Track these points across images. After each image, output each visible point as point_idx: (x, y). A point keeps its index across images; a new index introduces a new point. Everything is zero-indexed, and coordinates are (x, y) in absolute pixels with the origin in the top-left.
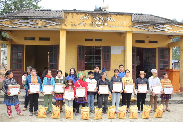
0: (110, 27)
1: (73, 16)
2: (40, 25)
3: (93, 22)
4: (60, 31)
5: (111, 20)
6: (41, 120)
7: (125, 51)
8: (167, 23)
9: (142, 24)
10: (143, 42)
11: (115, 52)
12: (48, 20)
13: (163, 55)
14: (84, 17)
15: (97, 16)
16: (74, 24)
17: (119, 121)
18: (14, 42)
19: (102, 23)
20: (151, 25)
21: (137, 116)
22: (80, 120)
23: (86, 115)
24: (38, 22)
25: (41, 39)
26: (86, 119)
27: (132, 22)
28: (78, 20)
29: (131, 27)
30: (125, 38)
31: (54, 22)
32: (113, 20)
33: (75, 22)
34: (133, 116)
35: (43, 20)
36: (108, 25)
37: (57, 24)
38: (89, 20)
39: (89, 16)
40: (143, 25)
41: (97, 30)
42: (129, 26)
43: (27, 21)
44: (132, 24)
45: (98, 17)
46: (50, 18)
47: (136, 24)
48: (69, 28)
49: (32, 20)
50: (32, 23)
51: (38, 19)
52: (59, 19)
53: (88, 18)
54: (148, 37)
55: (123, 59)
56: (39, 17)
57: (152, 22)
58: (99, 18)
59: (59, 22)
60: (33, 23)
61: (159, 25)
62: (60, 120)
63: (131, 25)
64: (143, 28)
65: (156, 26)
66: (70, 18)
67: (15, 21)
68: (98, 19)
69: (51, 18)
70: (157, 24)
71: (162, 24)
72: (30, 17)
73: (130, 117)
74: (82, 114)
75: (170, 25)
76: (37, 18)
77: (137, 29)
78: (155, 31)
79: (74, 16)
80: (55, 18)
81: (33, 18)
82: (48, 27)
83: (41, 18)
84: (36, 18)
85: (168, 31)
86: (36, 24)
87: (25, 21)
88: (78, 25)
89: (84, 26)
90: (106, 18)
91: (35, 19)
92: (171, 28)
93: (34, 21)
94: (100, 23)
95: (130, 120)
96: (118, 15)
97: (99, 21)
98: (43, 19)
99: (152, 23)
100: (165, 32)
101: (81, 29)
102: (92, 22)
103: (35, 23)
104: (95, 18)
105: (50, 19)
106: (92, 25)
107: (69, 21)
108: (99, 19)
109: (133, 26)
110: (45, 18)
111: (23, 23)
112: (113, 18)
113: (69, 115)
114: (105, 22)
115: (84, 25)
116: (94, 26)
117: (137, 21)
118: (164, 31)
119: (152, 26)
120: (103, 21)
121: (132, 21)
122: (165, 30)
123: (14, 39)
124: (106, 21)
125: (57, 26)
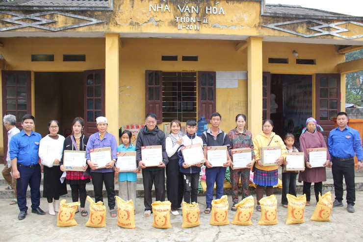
0: (215, 27)
1: (133, 3)
2: (60, 26)
3: (177, 18)
4: (105, 38)
5: (215, 11)
6: (63, 230)
7: (246, 82)
8: (336, 18)
9: (284, 21)
10: (285, 61)
11: (225, 83)
12: (79, 14)
13: (327, 89)
14: (158, 7)
15: (185, 4)
16: (135, 21)
17: (236, 231)
18: (8, 65)
19: (197, 18)
20: (302, 23)
21: (275, 218)
22: (150, 230)
23: (164, 219)
24: (56, 18)
25: (67, 58)
26: (164, 227)
27: (262, 16)
28: (143, 14)
29: (260, 28)
30: (246, 52)
31: (92, 17)
32: (220, 13)
33: (138, 18)
34: (267, 219)
35: (66, 14)
36: (209, 23)
37: (99, 22)
38: (167, 13)
39: (169, 3)
40: (285, 23)
41: (186, 34)
42: (255, 26)
43: (32, 16)
44: (262, 20)
45: (187, 7)
46: (82, 9)
47: (270, 21)
48: (126, 29)
49: (43, 13)
50: (44, 22)
51: (56, 12)
52: (102, 11)
53: (166, 8)
54: (294, 52)
55: (241, 98)
56: (58, 8)
57: (305, 17)
58: (190, 9)
59: (103, 17)
60: (46, 20)
61: (320, 23)
62: (106, 231)
63: (259, 23)
64: (285, 30)
65: (313, 26)
66: (127, 9)
67: (7, 15)
68: (188, 9)
69: (85, 9)
70: (315, 21)
71: (327, 21)
72: (38, 7)
73: (260, 222)
74: (155, 216)
75: (344, 23)
76: (54, 10)
77: (272, 33)
78: (311, 35)
79: (135, 5)
80: (94, 9)
81: (46, 9)
82: (79, 28)
83: (64, 10)
84: (51, 9)
85: (340, 36)
86: (53, 22)
87: (28, 16)
88: (145, 24)
89: (158, 25)
90: (205, 8)
91: (50, 13)
92: (346, 28)
93: (48, 17)
94: (192, 18)
95: (261, 227)
96: (232, 2)
97: (190, 14)
98: (67, 11)
99: (304, 19)
100: (332, 38)
101: (152, 32)
102: (174, 16)
103: (51, 21)
104: (182, 9)
105: (83, 12)
106: (174, 23)
107: (124, 16)
108: (191, 11)
109: (263, 25)
110: (71, 9)
111: (22, 20)
112: (221, 8)
113: (127, 220)
114: (202, 18)
115: (158, 23)
116: (179, 25)
117: (272, 15)
118: (330, 37)
119: (305, 26)
120: (200, 15)
121: (262, 14)
122: (333, 33)
123: (9, 60)
124: (204, 15)
125: (98, 27)
